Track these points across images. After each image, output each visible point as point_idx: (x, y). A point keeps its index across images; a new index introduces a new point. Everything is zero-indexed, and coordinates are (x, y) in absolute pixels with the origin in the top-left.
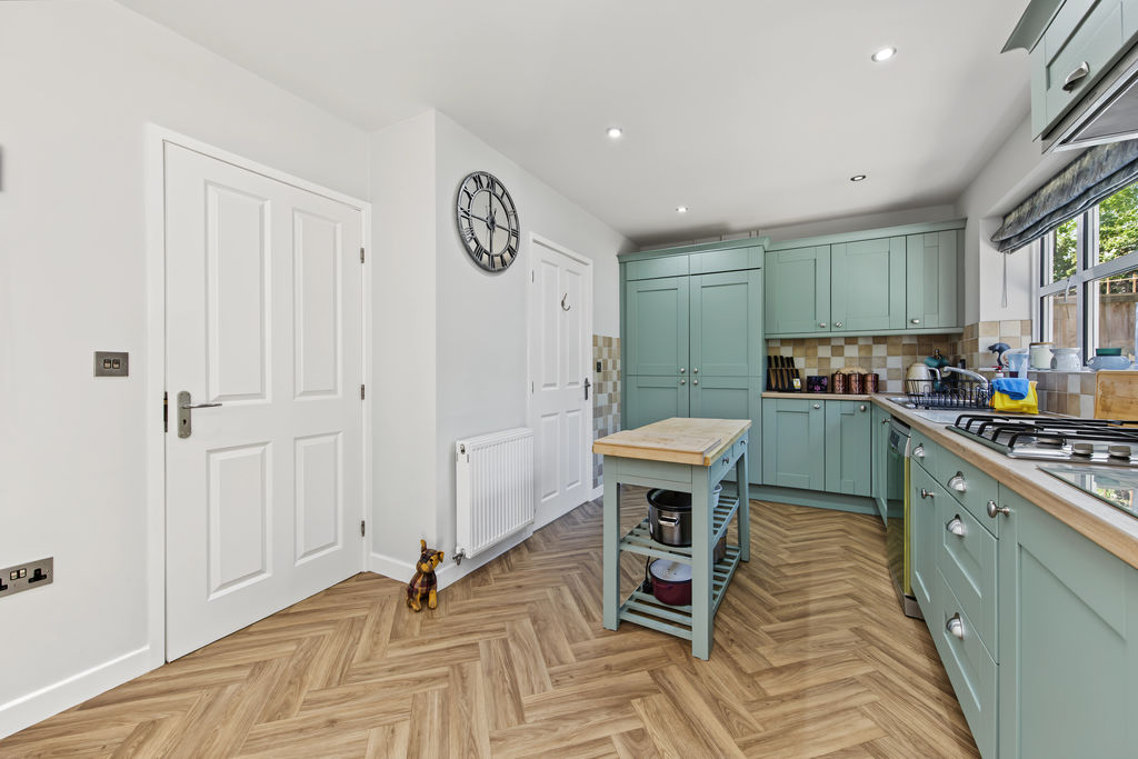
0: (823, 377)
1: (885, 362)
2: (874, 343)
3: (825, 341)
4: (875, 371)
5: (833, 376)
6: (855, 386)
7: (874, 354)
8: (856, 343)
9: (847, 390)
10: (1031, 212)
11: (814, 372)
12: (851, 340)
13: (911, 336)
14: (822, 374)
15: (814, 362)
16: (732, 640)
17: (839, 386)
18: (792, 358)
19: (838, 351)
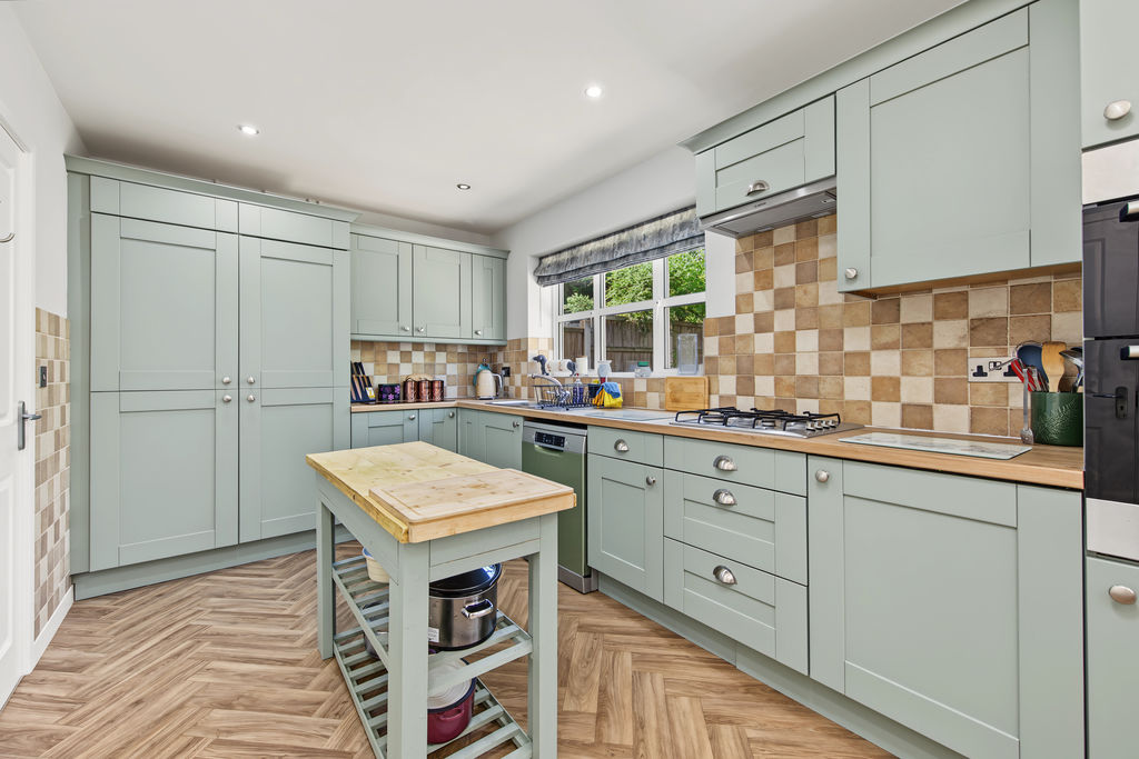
0: (396, 385)
1: (445, 368)
2: (437, 351)
3: (394, 345)
4: (438, 378)
5: (405, 384)
6: (425, 392)
7: (437, 362)
8: (422, 350)
9: (418, 398)
10: (573, 259)
11: (384, 380)
12: (418, 346)
13: (463, 345)
14: (393, 382)
15: (384, 369)
17: (411, 393)
18: (360, 364)
19: (406, 357)
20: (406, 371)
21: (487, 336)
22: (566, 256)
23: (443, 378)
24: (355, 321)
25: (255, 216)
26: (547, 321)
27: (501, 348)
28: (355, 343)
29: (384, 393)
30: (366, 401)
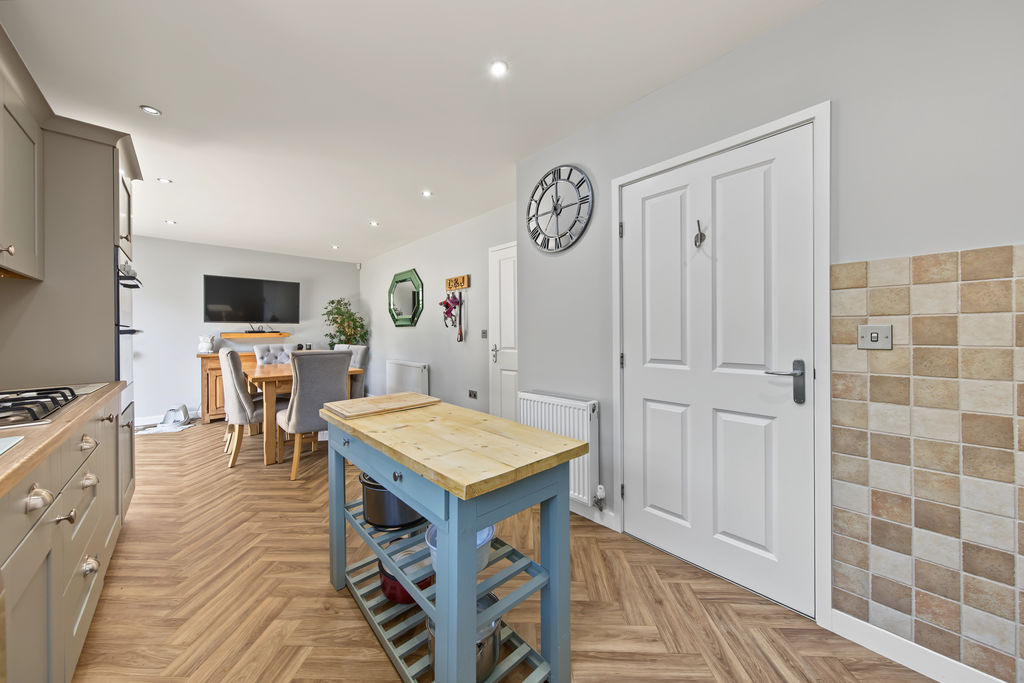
16: (327, 609)
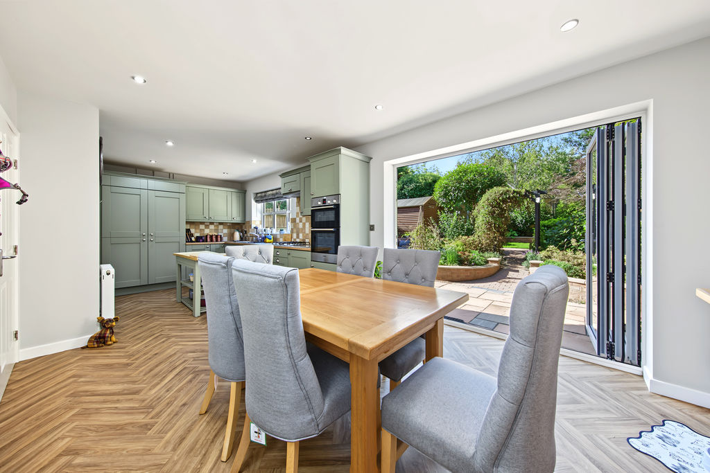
3: (202, 223)
6: (214, 239)
9: (212, 241)
10: (265, 196)
11: (198, 235)
17: (209, 240)
19: (207, 227)
20: (207, 232)
21: (238, 220)
22: (263, 194)
23: (222, 234)
24: (187, 215)
25: (153, 184)
26: (259, 215)
27: (244, 224)
28: (187, 223)
29: (198, 239)
30: (192, 241)
